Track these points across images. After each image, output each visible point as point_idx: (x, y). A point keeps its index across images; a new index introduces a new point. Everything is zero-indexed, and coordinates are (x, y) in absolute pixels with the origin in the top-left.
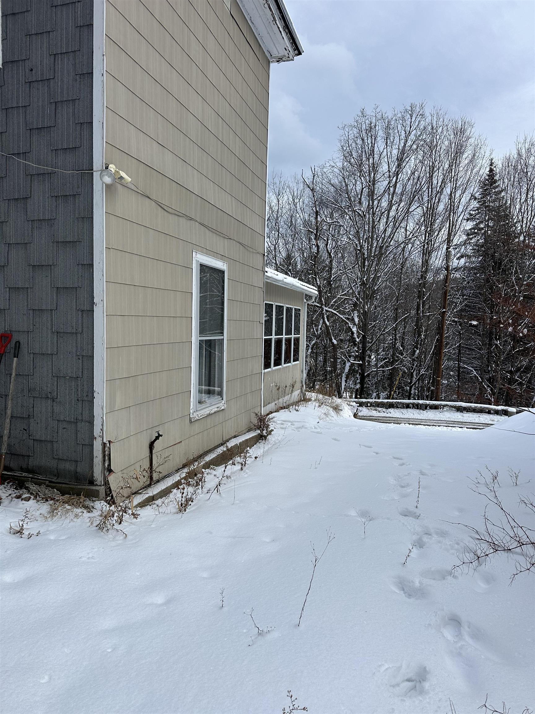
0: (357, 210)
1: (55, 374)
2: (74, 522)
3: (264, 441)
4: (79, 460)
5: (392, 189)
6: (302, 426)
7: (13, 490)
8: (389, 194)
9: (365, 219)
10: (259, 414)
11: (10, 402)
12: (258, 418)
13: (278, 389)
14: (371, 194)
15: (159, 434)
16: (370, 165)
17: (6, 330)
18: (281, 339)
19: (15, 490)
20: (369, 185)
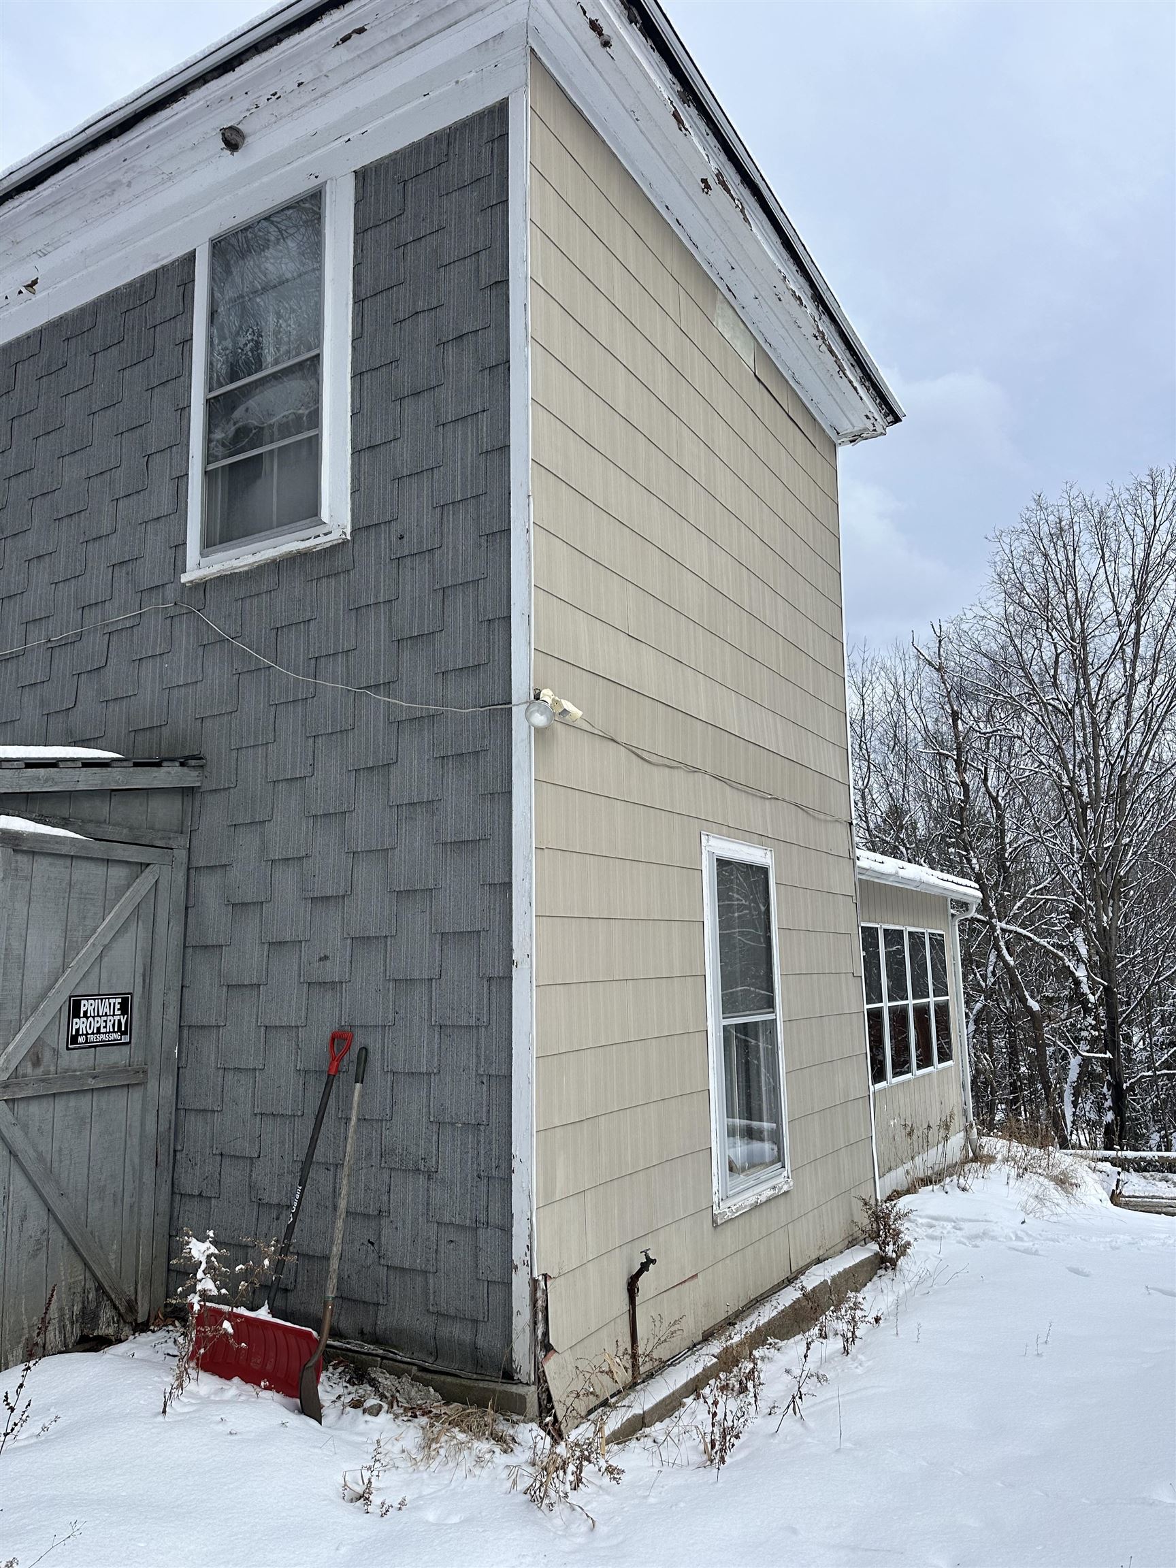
0: (1051, 701)
1: (434, 1116)
2: (475, 1476)
3: (890, 1272)
4: (482, 1319)
5: (1129, 650)
6: (984, 1234)
7: (345, 1384)
8: (1124, 662)
9: (1073, 719)
10: (873, 1202)
11: (345, 1182)
12: (870, 1212)
13: (910, 1134)
14: (1081, 666)
15: (647, 1257)
16: (1070, 604)
17: (343, 1023)
18: (904, 1009)
19: (348, 1385)
20: (1072, 646)
